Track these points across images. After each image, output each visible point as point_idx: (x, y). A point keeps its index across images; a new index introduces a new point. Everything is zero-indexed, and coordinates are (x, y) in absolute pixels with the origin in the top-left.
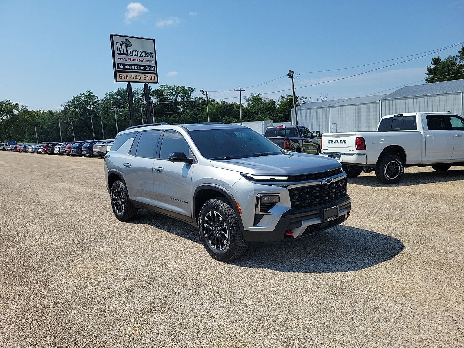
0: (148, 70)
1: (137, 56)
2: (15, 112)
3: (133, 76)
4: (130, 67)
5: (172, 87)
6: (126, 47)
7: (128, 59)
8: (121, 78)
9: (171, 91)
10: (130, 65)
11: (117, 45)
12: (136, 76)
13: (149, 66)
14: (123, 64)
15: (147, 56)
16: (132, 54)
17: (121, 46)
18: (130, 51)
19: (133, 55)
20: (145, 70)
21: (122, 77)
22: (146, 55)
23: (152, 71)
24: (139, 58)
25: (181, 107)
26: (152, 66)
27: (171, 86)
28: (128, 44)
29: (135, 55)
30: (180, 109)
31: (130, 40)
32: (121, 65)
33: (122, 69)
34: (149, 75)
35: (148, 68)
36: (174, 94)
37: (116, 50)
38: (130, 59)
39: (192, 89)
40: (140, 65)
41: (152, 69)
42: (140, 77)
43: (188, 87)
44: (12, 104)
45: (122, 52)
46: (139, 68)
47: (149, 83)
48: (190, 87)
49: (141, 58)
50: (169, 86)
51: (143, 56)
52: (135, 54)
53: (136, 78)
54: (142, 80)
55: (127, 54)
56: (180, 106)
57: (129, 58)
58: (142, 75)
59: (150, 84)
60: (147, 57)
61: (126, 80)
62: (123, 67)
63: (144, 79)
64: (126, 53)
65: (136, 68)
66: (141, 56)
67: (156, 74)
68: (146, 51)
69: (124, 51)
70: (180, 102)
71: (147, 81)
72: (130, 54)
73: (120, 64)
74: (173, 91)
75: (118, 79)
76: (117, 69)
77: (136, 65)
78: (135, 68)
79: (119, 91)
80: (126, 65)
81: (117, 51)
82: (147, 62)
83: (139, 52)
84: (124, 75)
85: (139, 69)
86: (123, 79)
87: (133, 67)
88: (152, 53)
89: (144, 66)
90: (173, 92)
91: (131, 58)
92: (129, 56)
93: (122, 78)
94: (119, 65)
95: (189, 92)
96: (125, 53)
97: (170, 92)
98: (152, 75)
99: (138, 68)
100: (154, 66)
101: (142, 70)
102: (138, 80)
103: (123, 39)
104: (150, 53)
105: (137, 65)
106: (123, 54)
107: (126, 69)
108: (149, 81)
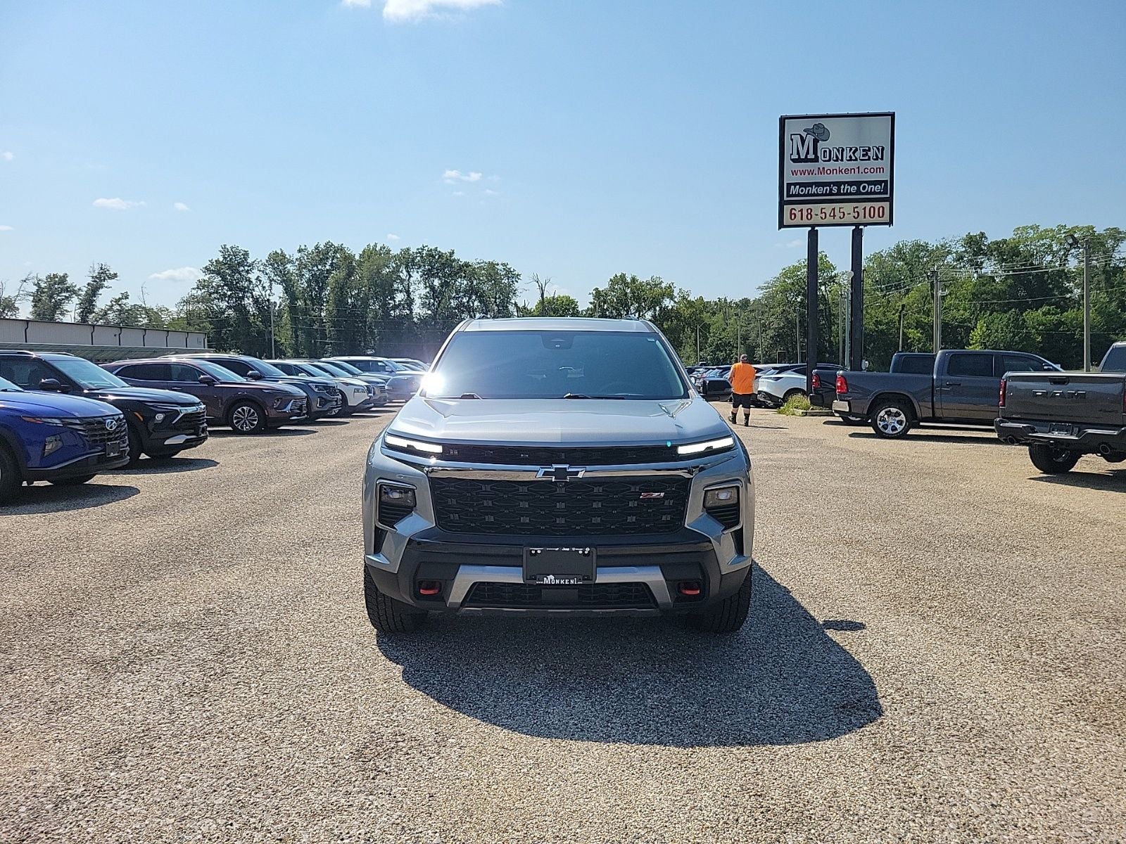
0: (867, 193)
1: (842, 160)
2: (668, 303)
3: (823, 211)
4: (820, 190)
5: (1052, 230)
6: (816, 142)
7: (816, 172)
8: (793, 217)
9: (1047, 241)
10: (818, 184)
11: (792, 140)
12: (834, 209)
13: (869, 183)
14: (801, 185)
15: (867, 158)
16: (827, 158)
17: (803, 141)
18: (823, 150)
19: (829, 160)
20: (858, 192)
21: (795, 214)
22: (867, 154)
23: (880, 193)
24: (845, 164)
25: (1077, 286)
26: (879, 182)
27: (1049, 228)
28: (819, 133)
29: (835, 159)
30: (1072, 292)
31: (826, 123)
32: (798, 187)
33: (799, 195)
34: (868, 205)
35: (868, 188)
36: (1055, 249)
37: (787, 153)
38: (822, 171)
39: (1120, 233)
40: (844, 183)
41: (877, 188)
42: (844, 213)
43: (1107, 230)
44: (663, 285)
45: (803, 157)
46: (844, 189)
47: (865, 225)
48: (1112, 229)
49: (853, 164)
50: (1041, 229)
51: (856, 160)
52: (837, 156)
53: (832, 214)
54: (849, 218)
55: (816, 160)
56: (1071, 284)
57: (819, 168)
58: (848, 207)
59: (868, 227)
60: (869, 159)
61: (805, 221)
62: (802, 191)
63: (854, 217)
64: (813, 157)
65: (835, 190)
66: (851, 160)
67: (890, 200)
68: (867, 145)
69: (808, 153)
70: (1073, 272)
71: (861, 219)
72: (824, 157)
73: (795, 184)
74: (1052, 241)
75: (787, 221)
76: (785, 199)
77: (835, 184)
78: (831, 190)
79: (899, 250)
80: (810, 185)
81: (791, 155)
82: (869, 171)
83: (848, 149)
84: (801, 210)
85: (842, 192)
86: (798, 221)
87: (827, 189)
88: (883, 149)
89: (858, 184)
90: (1054, 245)
91: (824, 168)
92: (821, 164)
93: (795, 217)
94: (793, 187)
95: (1110, 243)
96: (811, 156)
97: (1043, 245)
98: (877, 205)
99: (839, 189)
100: (886, 182)
101: (851, 194)
102: (837, 220)
103: (810, 124)
104: (878, 149)
105: (838, 184)
106: (806, 160)
107: (808, 195)
108: (868, 220)
